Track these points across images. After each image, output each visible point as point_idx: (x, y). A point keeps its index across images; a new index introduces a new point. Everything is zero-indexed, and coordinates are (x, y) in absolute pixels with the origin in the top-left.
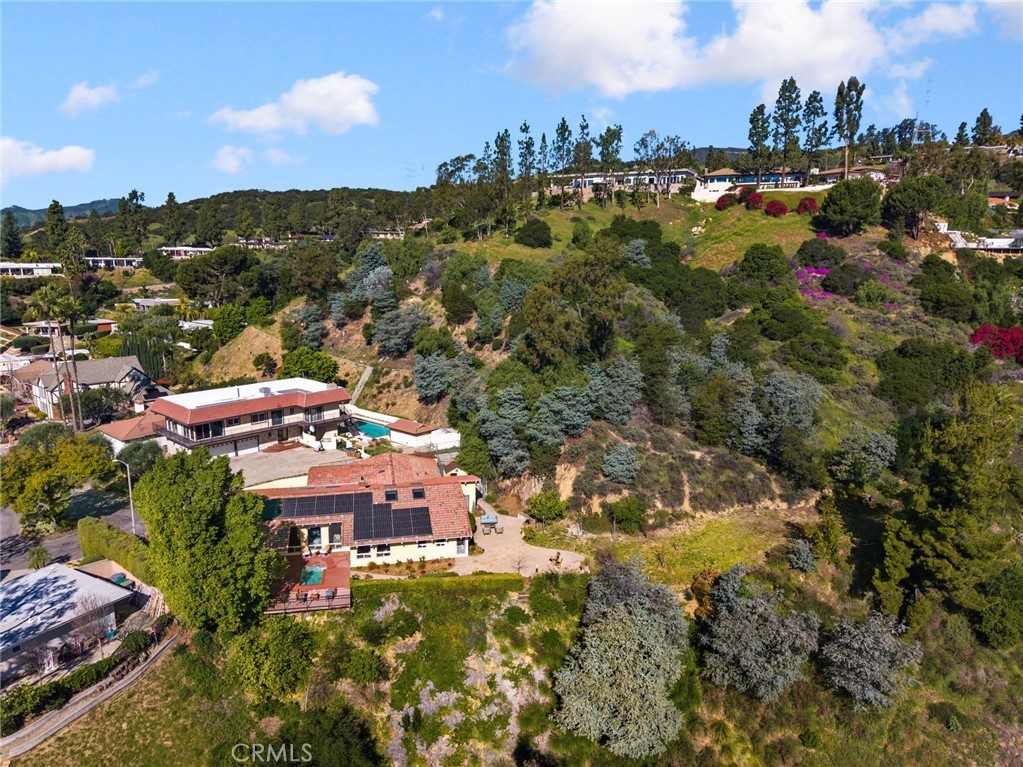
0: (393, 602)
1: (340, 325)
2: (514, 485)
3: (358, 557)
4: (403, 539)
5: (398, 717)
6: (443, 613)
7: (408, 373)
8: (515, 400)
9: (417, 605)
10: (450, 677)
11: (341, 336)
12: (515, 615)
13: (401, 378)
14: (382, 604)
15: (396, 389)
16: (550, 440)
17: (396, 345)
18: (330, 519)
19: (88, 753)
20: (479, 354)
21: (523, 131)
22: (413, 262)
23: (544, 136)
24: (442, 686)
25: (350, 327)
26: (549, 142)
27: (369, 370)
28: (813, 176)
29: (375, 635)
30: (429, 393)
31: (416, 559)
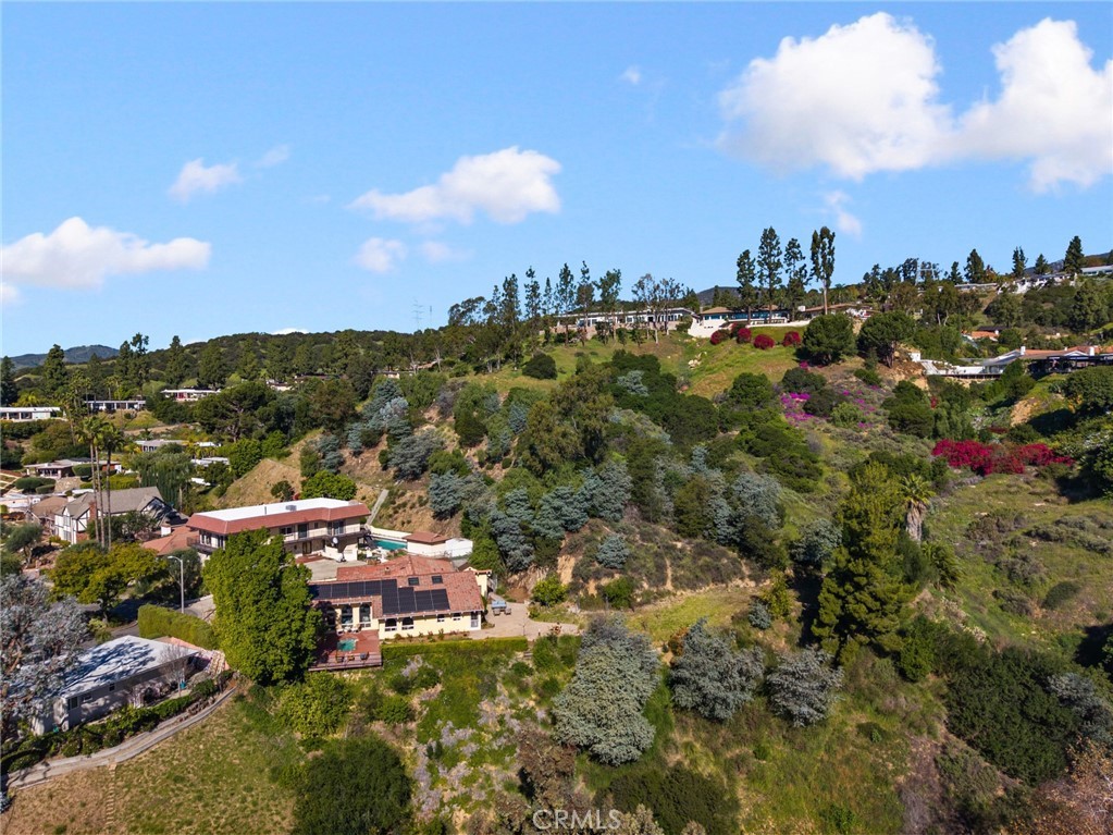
0: (418, 661)
1: (357, 454)
2: (521, 579)
3: (386, 630)
4: (424, 613)
5: (423, 749)
6: (460, 668)
7: (422, 493)
8: (521, 500)
9: (438, 663)
10: (467, 717)
11: (358, 464)
12: (521, 669)
13: (416, 498)
14: (408, 663)
15: (411, 508)
16: (552, 534)
17: (412, 467)
18: (361, 600)
19: (175, 763)
20: (490, 472)
21: (529, 276)
22: (427, 394)
23: (548, 280)
24: (460, 725)
25: (366, 454)
26: (553, 285)
27: (385, 492)
28: (800, 313)
29: (403, 687)
30: (443, 508)
31: (436, 632)
